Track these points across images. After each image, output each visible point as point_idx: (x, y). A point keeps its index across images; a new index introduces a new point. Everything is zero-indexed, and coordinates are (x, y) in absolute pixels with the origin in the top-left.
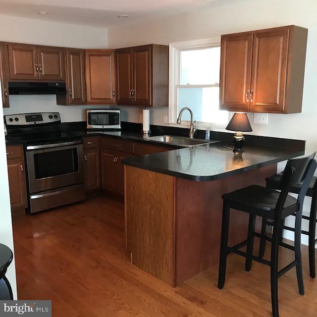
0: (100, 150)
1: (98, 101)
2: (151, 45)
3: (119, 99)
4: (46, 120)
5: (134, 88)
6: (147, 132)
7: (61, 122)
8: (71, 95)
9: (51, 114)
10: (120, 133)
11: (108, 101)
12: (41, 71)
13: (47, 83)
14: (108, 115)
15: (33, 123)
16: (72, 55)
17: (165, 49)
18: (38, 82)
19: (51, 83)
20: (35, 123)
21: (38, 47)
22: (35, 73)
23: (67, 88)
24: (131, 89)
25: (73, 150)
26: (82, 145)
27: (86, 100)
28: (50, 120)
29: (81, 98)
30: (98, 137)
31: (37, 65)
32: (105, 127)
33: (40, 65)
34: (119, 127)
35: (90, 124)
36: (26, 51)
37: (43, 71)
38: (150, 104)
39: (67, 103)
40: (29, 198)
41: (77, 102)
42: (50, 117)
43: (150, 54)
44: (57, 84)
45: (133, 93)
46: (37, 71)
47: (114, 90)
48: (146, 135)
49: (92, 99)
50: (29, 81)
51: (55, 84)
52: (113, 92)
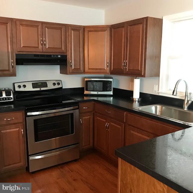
0: (94, 114)
1: (94, 71)
2: (147, 18)
3: (112, 69)
4: (50, 86)
5: (126, 60)
6: (137, 100)
7: (63, 88)
8: (71, 66)
9: (54, 82)
10: (112, 98)
11: (102, 71)
12: (45, 45)
13: (50, 56)
14: (102, 83)
15: (38, 89)
16: (73, 31)
17: (159, 22)
18: (42, 54)
19: (54, 55)
20: (40, 89)
21: (43, 23)
22: (40, 46)
23: (68, 59)
24: (124, 60)
25: (70, 115)
26: (78, 110)
27: (84, 70)
28: (54, 86)
29: (80, 68)
30: (93, 102)
31: (41, 39)
32: (100, 93)
33: (44, 39)
34: (111, 93)
35: (87, 90)
36: (32, 26)
37: (47, 45)
38: (143, 75)
39: (68, 72)
40: (28, 158)
41: (76, 71)
42: (54, 84)
43: (145, 26)
44: (59, 56)
45: (125, 64)
46: (42, 44)
47: (108, 61)
48: (136, 103)
49: (89, 69)
50: (35, 53)
51: (57, 56)
52: (107, 63)
